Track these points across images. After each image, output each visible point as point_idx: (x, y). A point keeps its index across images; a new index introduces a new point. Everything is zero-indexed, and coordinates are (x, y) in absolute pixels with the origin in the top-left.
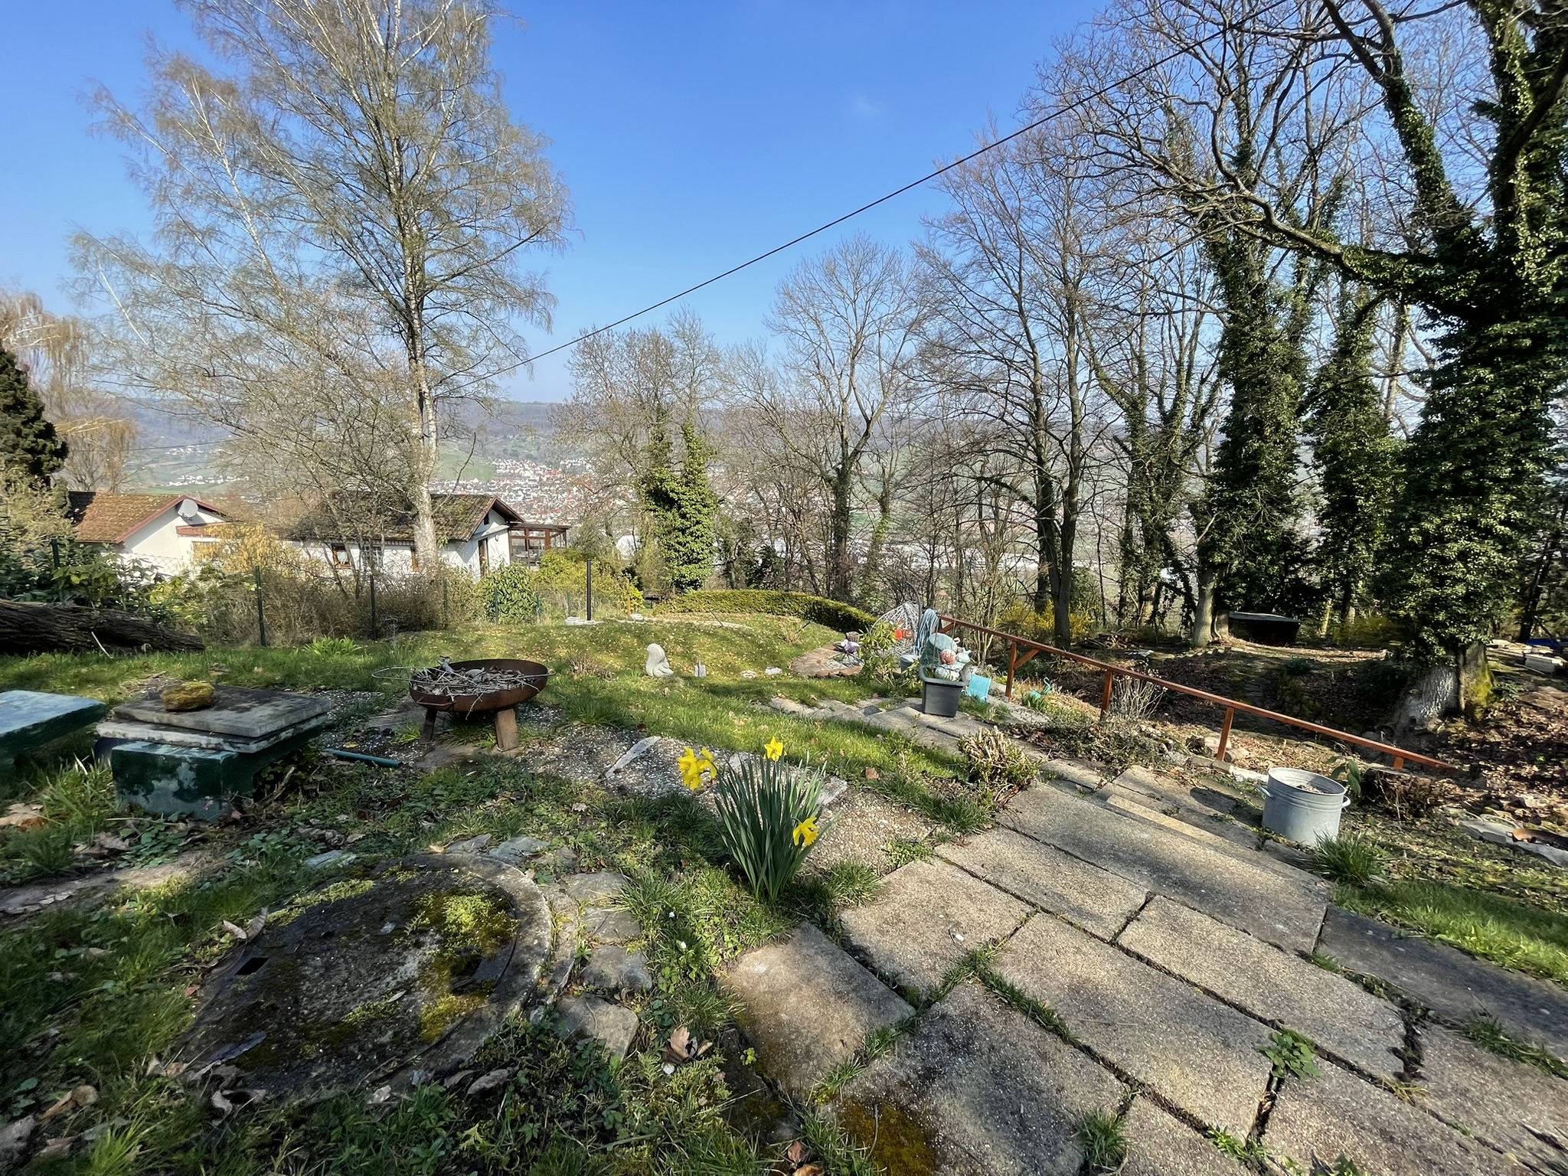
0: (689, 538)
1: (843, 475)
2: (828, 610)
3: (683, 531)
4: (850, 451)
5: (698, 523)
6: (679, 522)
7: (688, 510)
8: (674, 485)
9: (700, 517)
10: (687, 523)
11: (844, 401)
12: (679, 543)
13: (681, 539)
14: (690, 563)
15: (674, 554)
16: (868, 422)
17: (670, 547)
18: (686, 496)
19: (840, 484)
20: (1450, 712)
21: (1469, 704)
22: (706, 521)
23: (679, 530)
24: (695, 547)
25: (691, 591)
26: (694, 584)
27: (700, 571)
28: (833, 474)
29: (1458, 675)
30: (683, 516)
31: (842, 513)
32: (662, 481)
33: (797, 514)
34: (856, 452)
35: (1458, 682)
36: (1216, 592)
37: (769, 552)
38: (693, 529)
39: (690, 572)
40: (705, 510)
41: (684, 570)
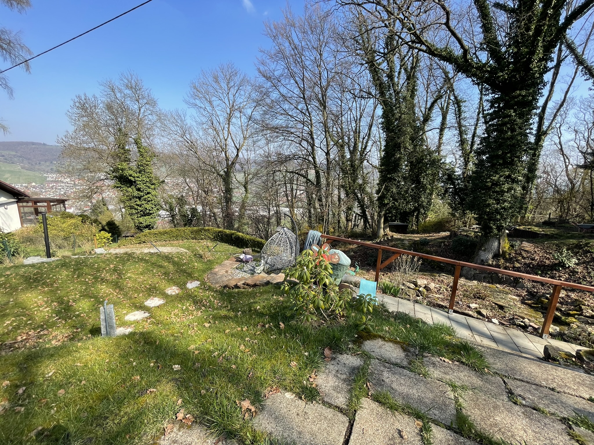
0: (143, 202)
1: (228, 174)
2: (227, 235)
3: (139, 198)
4: (230, 163)
5: (148, 193)
6: (136, 193)
7: (142, 186)
8: (131, 172)
9: (149, 190)
10: (142, 194)
11: (226, 140)
12: (138, 205)
13: (139, 203)
14: (145, 216)
15: (134, 211)
16: (238, 150)
17: (132, 208)
18: (140, 179)
19: (226, 178)
20: (496, 256)
21: (503, 251)
22: (153, 193)
23: (136, 197)
24: (147, 206)
25: (147, 231)
26: (148, 227)
27: (152, 220)
28: (222, 173)
29: (499, 241)
30: (139, 190)
31: (228, 191)
32: (122, 170)
33: (206, 192)
34: (233, 163)
35: (499, 243)
36: (385, 215)
37: (194, 211)
38: (146, 197)
39: (145, 220)
40: (153, 187)
41: (141, 220)
